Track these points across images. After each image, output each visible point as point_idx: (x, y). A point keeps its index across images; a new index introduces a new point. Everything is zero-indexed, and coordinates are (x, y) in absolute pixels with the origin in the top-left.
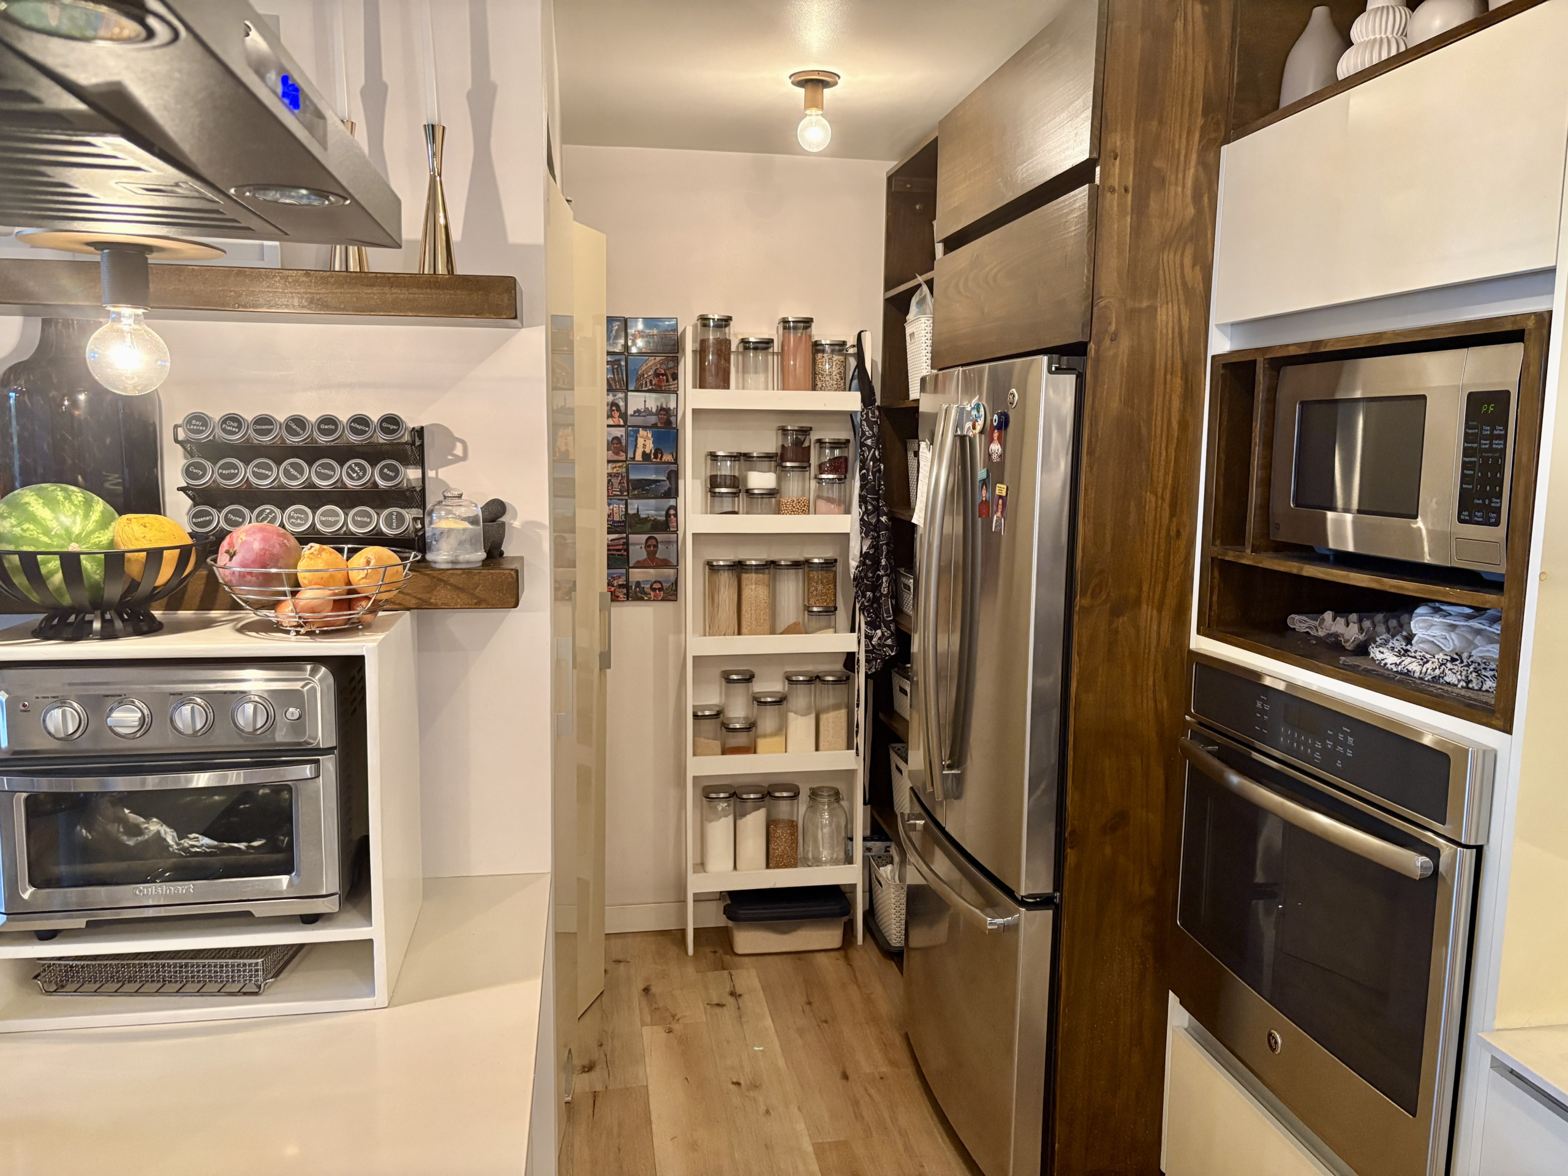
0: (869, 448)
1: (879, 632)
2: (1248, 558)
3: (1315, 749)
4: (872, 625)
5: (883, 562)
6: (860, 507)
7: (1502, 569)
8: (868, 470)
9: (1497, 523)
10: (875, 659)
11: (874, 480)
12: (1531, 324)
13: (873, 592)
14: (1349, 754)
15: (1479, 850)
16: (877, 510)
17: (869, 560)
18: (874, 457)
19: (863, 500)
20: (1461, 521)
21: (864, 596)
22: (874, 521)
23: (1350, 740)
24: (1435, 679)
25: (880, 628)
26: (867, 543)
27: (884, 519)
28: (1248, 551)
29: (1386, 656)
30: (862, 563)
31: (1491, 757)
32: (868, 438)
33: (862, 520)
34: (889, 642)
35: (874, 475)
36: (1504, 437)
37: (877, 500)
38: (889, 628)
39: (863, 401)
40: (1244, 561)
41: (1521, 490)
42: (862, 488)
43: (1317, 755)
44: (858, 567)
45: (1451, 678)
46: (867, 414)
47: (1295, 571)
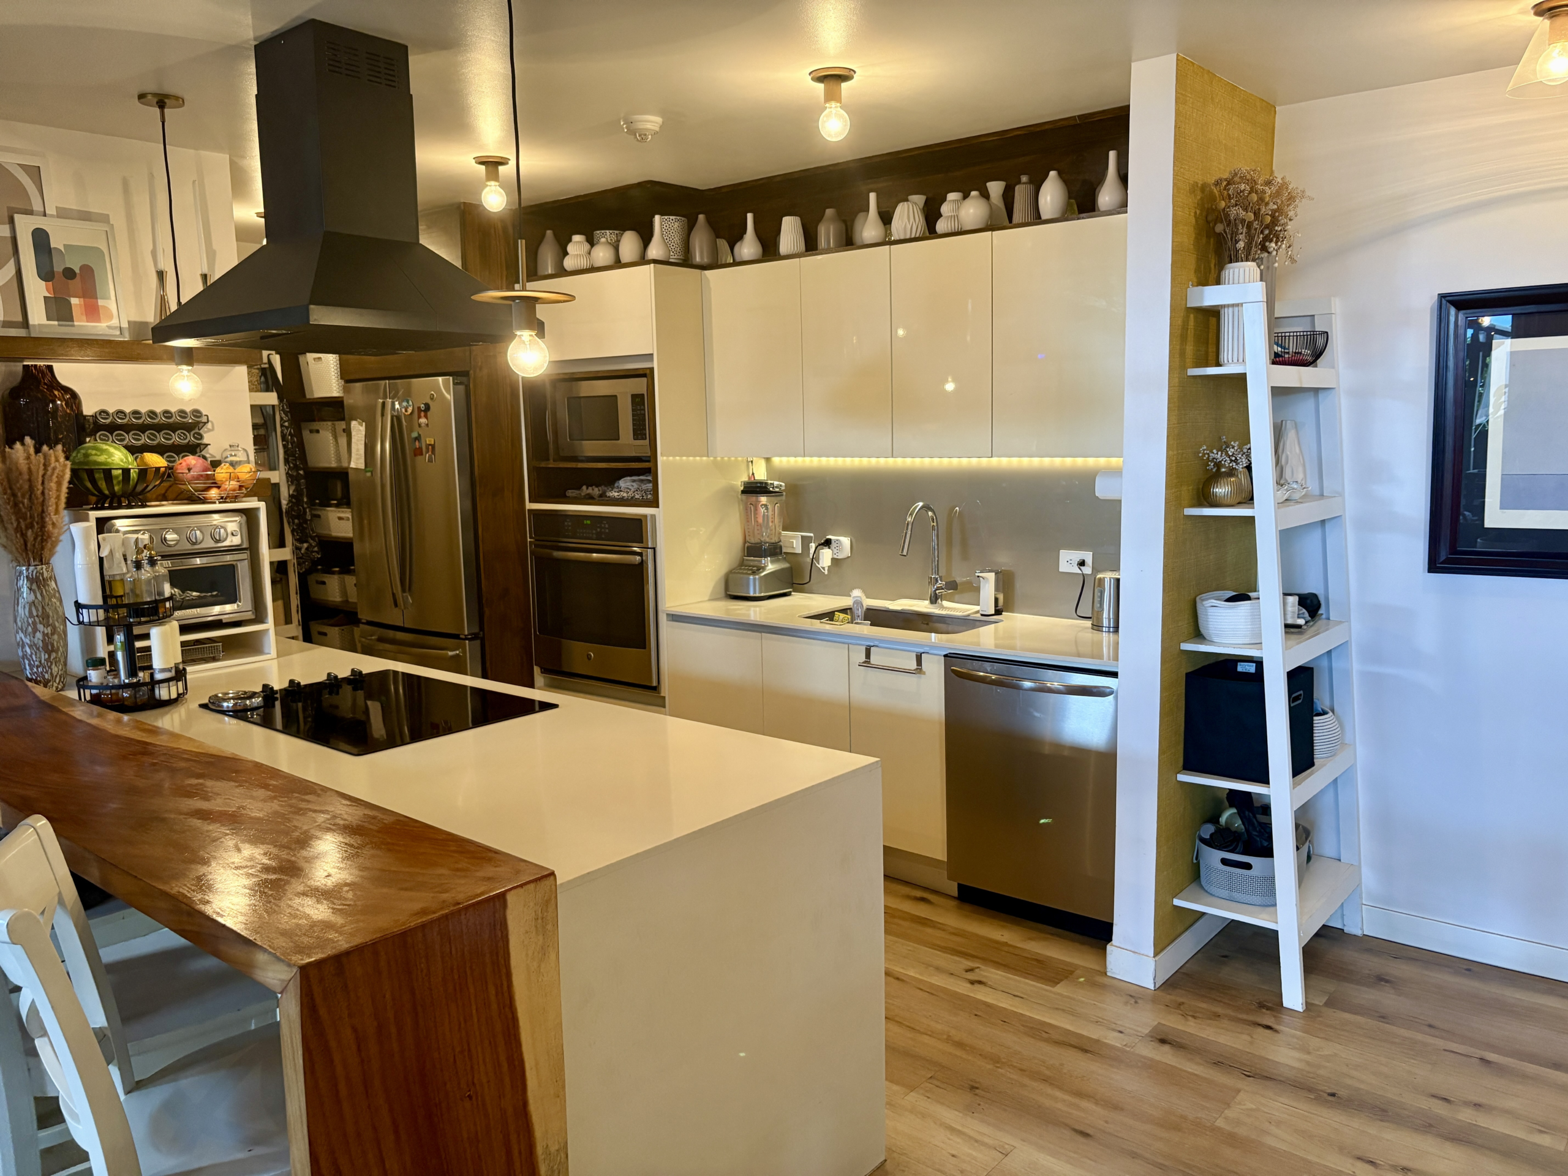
0: (287, 428)
1: (305, 545)
2: (552, 464)
3: (593, 534)
4: (301, 541)
5: (305, 500)
6: (285, 465)
7: (649, 454)
8: (288, 442)
9: (646, 439)
10: (304, 562)
11: (292, 448)
12: (648, 372)
13: (299, 519)
14: (607, 531)
15: (654, 549)
16: (296, 468)
17: (295, 499)
18: (290, 434)
19: (286, 461)
20: (634, 439)
21: (293, 523)
22: (295, 474)
23: (607, 526)
24: (632, 498)
25: (306, 542)
26: (292, 488)
27: (301, 472)
28: (552, 461)
29: (614, 494)
30: (290, 501)
31: (653, 517)
32: (285, 421)
33: (287, 473)
34: (316, 549)
35: (292, 445)
36: (644, 410)
37: (295, 460)
38: (314, 540)
39: (279, 398)
40: (550, 466)
41: (652, 429)
42: (285, 452)
43: (594, 536)
44: (287, 505)
45: (637, 496)
46: (283, 406)
47: (574, 466)
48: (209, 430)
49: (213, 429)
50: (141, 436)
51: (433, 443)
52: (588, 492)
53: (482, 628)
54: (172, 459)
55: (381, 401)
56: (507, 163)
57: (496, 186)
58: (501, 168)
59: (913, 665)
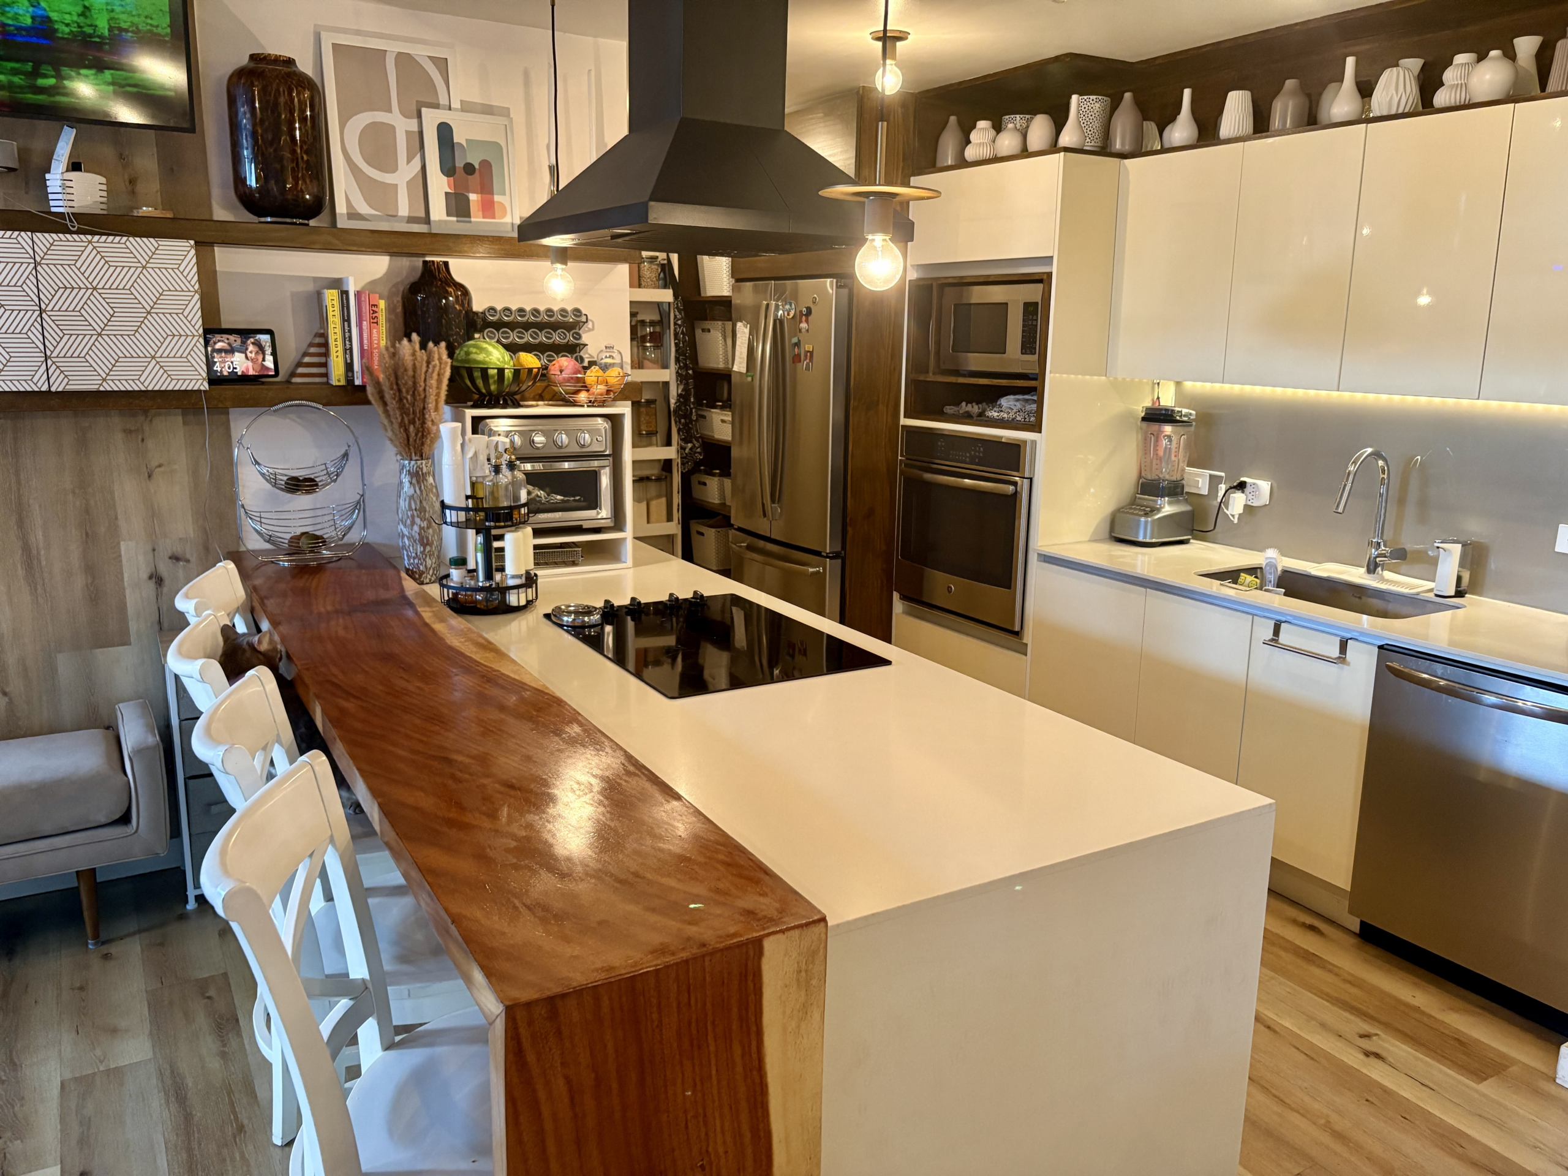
0: (680, 326)
1: (690, 445)
2: (931, 377)
3: (966, 457)
4: (686, 440)
5: (692, 400)
6: (676, 364)
7: (1037, 372)
8: (679, 341)
9: (1035, 354)
10: (687, 462)
11: (683, 347)
12: (1045, 277)
13: (685, 419)
14: (981, 455)
15: (1031, 479)
16: (686, 367)
17: (683, 398)
18: (682, 333)
19: (677, 360)
20: (1022, 353)
21: (680, 422)
22: (684, 373)
23: (982, 449)
24: (1013, 419)
25: (691, 442)
26: (681, 387)
27: (690, 372)
28: (931, 374)
29: (993, 414)
30: (678, 401)
31: (1034, 443)
32: (679, 320)
33: (677, 372)
34: (699, 450)
35: (683, 343)
36: (1037, 320)
37: (685, 360)
38: (698, 441)
39: (674, 295)
40: (928, 379)
41: (1043, 343)
42: (677, 351)
43: (968, 460)
44: (676, 403)
45: (1019, 418)
46: (677, 304)
47: (954, 381)
48: (590, 330)
49: (593, 329)
50: (524, 334)
51: (811, 350)
52: (967, 409)
53: (844, 547)
54: (552, 359)
55: (765, 302)
56: (906, 38)
57: (891, 65)
58: (899, 44)
59: (1335, 652)
